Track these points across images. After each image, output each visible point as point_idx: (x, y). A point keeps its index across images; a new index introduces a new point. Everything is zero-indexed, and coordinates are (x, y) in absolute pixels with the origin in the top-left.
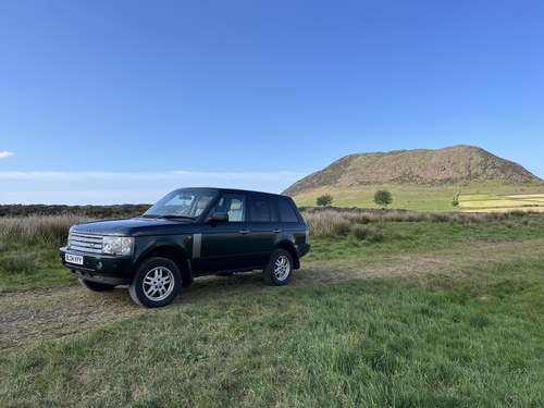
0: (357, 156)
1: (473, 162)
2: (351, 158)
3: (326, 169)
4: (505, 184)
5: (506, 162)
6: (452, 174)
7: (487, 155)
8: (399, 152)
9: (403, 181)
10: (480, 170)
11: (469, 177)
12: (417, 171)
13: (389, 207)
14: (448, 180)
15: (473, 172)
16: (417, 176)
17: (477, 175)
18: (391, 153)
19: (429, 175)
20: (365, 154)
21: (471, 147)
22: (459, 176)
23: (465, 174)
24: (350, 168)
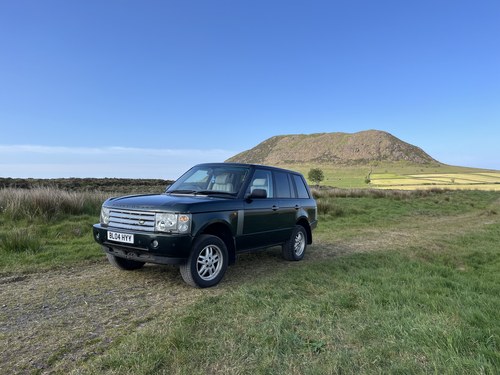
0: (283, 137)
1: (382, 145)
2: (277, 139)
3: (255, 148)
4: (408, 165)
5: (409, 146)
6: (364, 155)
7: (394, 140)
8: (319, 135)
9: (323, 161)
10: (388, 152)
11: (379, 158)
12: (334, 152)
13: (321, 183)
14: (361, 160)
15: (382, 154)
16: (335, 157)
17: (386, 157)
18: (313, 135)
19: (345, 156)
20: (290, 136)
21: (381, 132)
22: (370, 157)
23: (376, 155)
24: (276, 147)
